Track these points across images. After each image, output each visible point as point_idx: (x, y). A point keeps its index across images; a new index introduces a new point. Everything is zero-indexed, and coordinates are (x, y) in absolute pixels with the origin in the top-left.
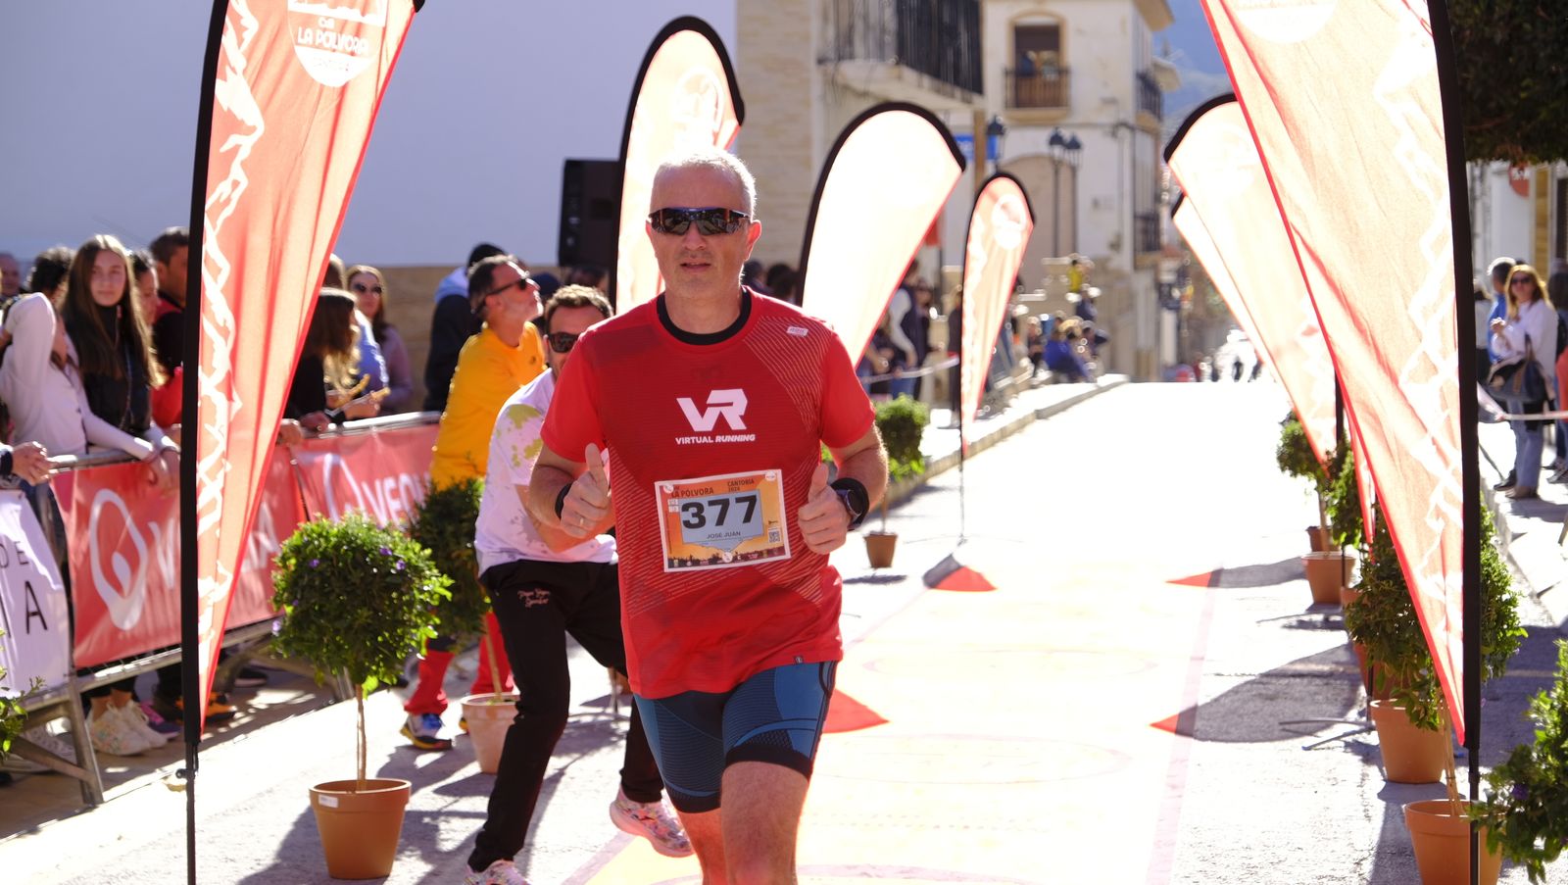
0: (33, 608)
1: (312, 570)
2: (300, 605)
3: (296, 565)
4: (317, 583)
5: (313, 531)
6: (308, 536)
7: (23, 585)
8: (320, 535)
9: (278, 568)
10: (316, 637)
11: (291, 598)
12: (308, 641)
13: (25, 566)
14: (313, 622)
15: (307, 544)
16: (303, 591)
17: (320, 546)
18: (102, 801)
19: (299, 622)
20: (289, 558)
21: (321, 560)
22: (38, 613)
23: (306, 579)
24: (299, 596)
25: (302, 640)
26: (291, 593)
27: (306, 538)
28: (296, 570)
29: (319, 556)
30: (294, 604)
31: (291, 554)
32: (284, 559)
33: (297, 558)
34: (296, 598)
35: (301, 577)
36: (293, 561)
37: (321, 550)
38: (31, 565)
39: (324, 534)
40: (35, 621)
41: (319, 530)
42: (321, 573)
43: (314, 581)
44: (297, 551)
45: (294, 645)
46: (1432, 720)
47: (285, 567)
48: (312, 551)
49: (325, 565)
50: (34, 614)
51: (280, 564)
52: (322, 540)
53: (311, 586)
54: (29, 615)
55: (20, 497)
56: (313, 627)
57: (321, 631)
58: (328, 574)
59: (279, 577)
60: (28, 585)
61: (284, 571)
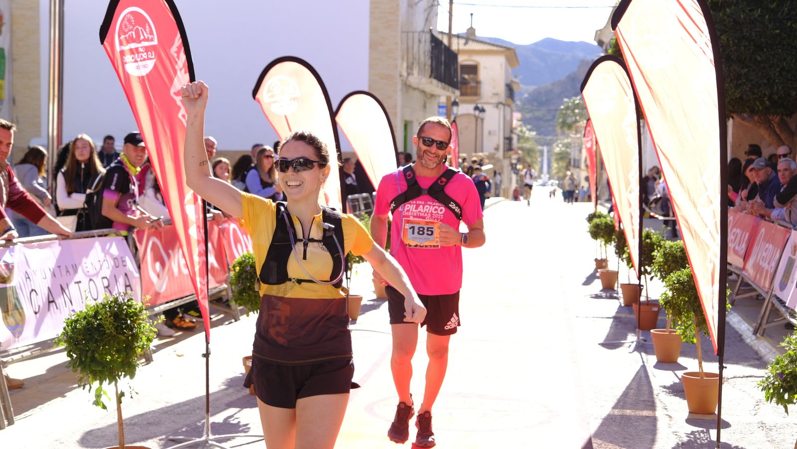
0: (128, 284)
1: (247, 272)
2: (242, 286)
3: (240, 270)
4: (249, 277)
5: (246, 256)
6: (245, 258)
7: (124, 274)
8: (250, 258)
9: (232, 271)
10: (248, 298)
11: (238, 282)
12: (244, 300)
13: (125, 267)
14: (246, 293)
15: (245, 261)
16: (243, 279)
17: (249, 262)
18: (152, 361)
19: (241, 293)
20: (236, 266)
21: (250, 267)
22: (129, 286)
23: (244, 275)
24: (241, 282)
25: (241, 299)
26: (238, 280)
27: (244, 259)
28: (238, 272)
29: (249, 266)
30: (240, 285)
31: (237, 265)
32: (234, 267)
33: (240, 267)
34: (239, 283)
35: (242, 274)
36: (238, 268)
37: (250, 264)
38: (127, 267)
39: (251, 257)
40: (128, 288)
41: (249, 256)
42: (250, 273)
43: (247, 276)
44: (240, 264)
45: (238, 302)
46: (692, 340)
47: (235, 270)
48: (246, 264)
49: (252, 270)
50: (128, 286)
51: (232, 269)
52: (250, 260)
53: (246, 278)
54: (126, 286)
55: (122, 239)
56: (247, 295)
57: (249, 295)
58: (253, 273)
59: (233, 274)
60: (126, 274)
61: (234, 272)
